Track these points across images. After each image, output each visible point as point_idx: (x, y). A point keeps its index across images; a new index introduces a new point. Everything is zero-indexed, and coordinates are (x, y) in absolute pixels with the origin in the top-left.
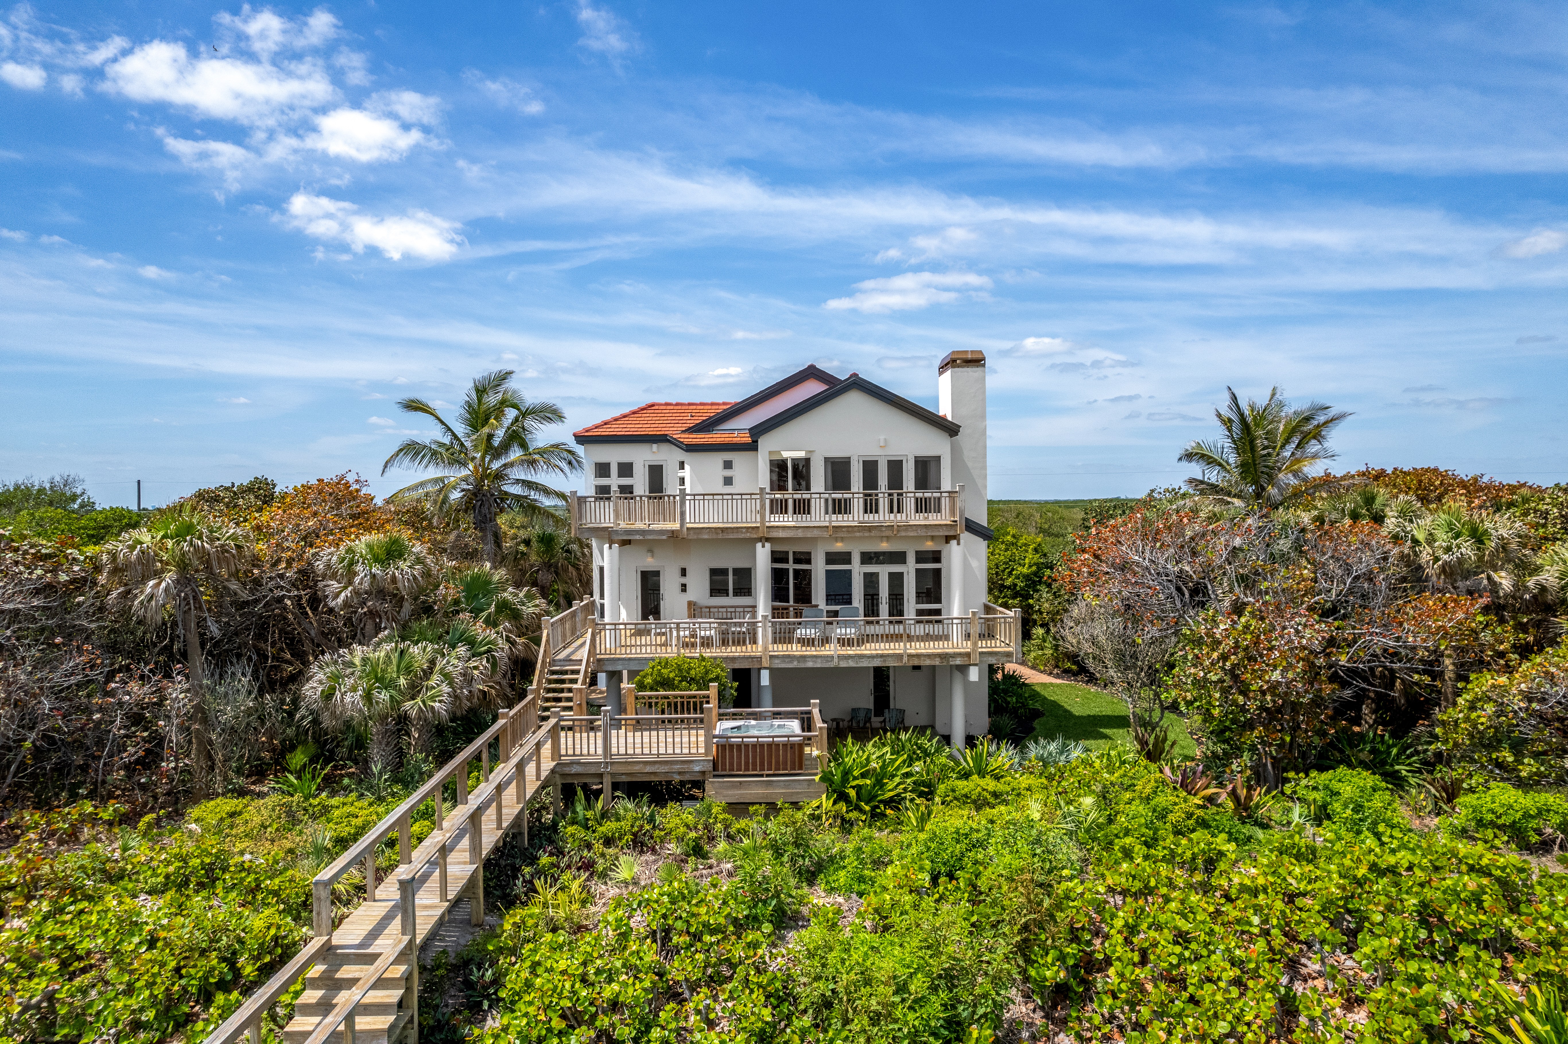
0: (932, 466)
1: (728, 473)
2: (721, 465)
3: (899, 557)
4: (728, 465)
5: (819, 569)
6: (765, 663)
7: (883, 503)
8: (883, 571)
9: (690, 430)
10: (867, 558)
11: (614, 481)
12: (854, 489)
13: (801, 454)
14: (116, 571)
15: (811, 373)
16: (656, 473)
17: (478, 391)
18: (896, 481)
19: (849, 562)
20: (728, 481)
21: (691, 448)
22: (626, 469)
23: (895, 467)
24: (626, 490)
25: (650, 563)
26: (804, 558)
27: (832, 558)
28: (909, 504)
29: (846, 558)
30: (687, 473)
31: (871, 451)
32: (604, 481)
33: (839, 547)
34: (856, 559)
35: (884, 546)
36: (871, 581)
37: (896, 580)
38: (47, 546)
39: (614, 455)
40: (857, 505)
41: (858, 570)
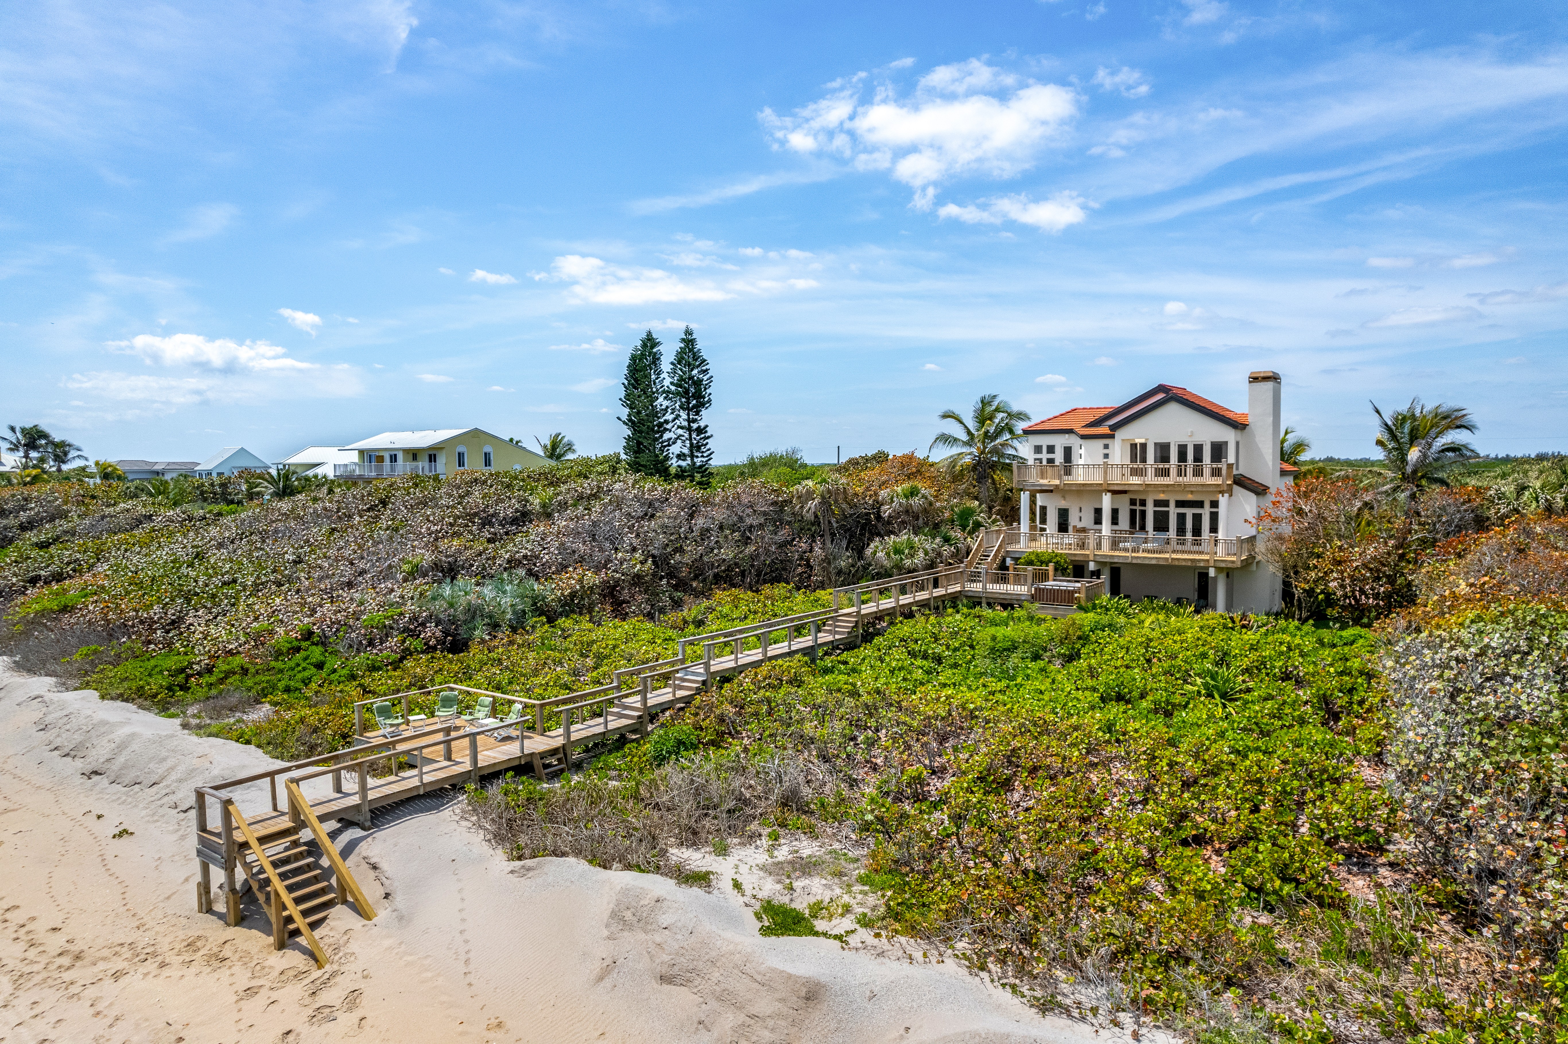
0: (1224, 447)
1: (1106, 451)
2: (1102, 446)
3: (1200, 504)
4: (1106, 447)
5: (1150, 509)
6: (1091, 558)
7: (1189, 471)
8: (1189, 512)
9: (1087, 426)
10: (1180, 504)
11: (1044, 456)
12: (1172, 462)
13: (1143, 441)
14: (799, 497)
15: (1161, 388)
16: (1068, 451)
17: (982, 402)
18: (1198, 458)
19: (1168, 506)
20: (1106, 456)
21: (1084, 437)
22: (1051, 449)
23: (1198, 449)
24: (1051, 461)
25: (1063, 504)
26: (1143, 503)
27: (1157, 503)
28: (1207, 471)
29: (1166, 503)
30: (1082, 451)
31: (1183, 440)
32: (1038, 456)
33: (1162, 497)
34: (1172, 504)
35: (1190, 497)
36: (1181, 518)
37: (1197, 518)
38: (776, 486)
39: (1045, 441)
40: (1173, 472)
41: (1173, 512)
